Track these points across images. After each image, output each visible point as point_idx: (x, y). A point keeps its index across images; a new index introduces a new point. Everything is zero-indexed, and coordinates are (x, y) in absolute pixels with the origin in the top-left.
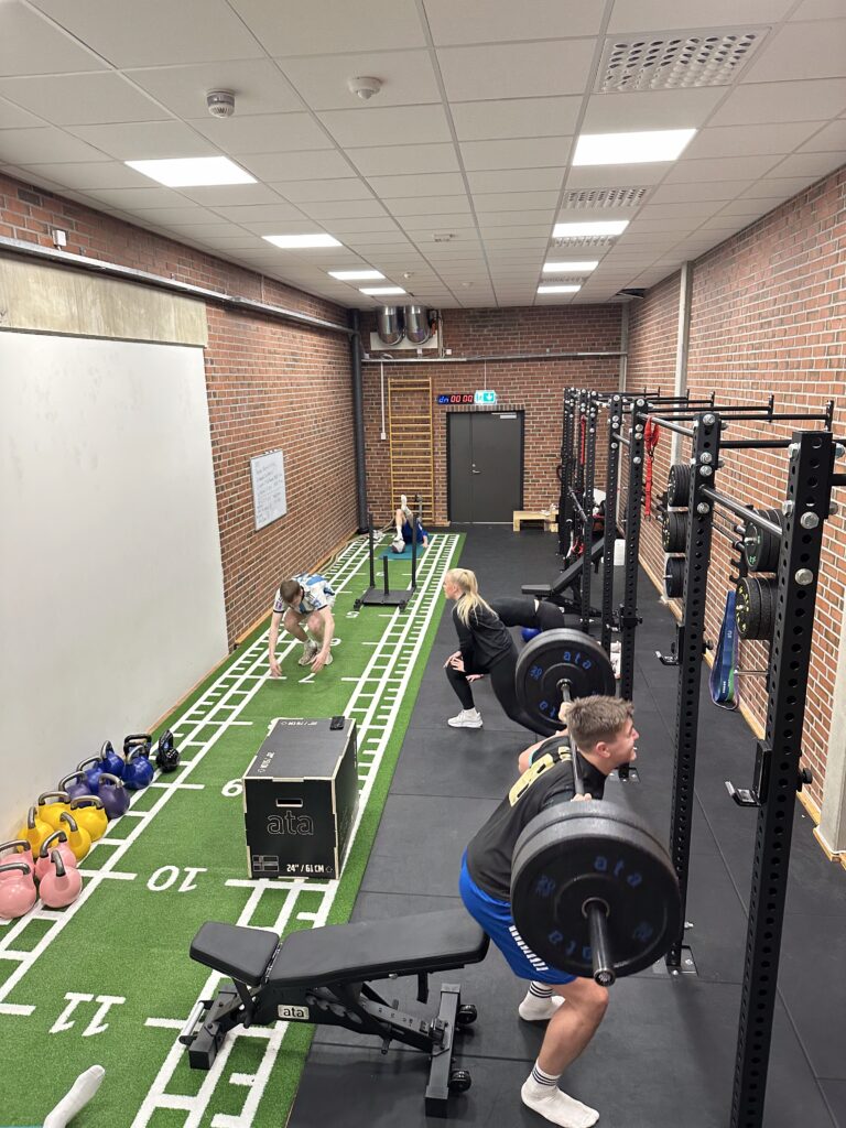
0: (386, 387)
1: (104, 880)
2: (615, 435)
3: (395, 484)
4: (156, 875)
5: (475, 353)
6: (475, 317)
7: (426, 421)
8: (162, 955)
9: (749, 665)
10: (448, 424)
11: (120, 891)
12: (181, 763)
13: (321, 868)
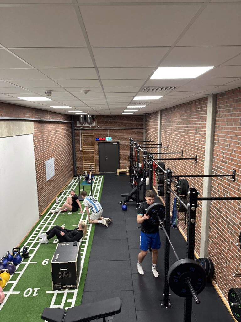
0: (81, 136)
1: (11, 294)
2: (145, 159)
3: (84, 162)
4: (26, 292)
5: (105, 127)
6: (105, 118)
7: (93, 145)
8: (30, 317)
9: (180, 218)
10: (99, 146)
11: (16, 297)
12: (30, 255)
13: (73, 286)
